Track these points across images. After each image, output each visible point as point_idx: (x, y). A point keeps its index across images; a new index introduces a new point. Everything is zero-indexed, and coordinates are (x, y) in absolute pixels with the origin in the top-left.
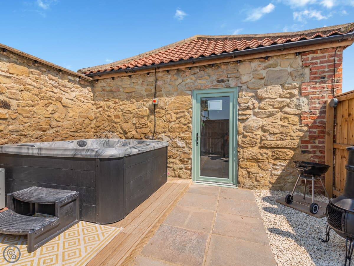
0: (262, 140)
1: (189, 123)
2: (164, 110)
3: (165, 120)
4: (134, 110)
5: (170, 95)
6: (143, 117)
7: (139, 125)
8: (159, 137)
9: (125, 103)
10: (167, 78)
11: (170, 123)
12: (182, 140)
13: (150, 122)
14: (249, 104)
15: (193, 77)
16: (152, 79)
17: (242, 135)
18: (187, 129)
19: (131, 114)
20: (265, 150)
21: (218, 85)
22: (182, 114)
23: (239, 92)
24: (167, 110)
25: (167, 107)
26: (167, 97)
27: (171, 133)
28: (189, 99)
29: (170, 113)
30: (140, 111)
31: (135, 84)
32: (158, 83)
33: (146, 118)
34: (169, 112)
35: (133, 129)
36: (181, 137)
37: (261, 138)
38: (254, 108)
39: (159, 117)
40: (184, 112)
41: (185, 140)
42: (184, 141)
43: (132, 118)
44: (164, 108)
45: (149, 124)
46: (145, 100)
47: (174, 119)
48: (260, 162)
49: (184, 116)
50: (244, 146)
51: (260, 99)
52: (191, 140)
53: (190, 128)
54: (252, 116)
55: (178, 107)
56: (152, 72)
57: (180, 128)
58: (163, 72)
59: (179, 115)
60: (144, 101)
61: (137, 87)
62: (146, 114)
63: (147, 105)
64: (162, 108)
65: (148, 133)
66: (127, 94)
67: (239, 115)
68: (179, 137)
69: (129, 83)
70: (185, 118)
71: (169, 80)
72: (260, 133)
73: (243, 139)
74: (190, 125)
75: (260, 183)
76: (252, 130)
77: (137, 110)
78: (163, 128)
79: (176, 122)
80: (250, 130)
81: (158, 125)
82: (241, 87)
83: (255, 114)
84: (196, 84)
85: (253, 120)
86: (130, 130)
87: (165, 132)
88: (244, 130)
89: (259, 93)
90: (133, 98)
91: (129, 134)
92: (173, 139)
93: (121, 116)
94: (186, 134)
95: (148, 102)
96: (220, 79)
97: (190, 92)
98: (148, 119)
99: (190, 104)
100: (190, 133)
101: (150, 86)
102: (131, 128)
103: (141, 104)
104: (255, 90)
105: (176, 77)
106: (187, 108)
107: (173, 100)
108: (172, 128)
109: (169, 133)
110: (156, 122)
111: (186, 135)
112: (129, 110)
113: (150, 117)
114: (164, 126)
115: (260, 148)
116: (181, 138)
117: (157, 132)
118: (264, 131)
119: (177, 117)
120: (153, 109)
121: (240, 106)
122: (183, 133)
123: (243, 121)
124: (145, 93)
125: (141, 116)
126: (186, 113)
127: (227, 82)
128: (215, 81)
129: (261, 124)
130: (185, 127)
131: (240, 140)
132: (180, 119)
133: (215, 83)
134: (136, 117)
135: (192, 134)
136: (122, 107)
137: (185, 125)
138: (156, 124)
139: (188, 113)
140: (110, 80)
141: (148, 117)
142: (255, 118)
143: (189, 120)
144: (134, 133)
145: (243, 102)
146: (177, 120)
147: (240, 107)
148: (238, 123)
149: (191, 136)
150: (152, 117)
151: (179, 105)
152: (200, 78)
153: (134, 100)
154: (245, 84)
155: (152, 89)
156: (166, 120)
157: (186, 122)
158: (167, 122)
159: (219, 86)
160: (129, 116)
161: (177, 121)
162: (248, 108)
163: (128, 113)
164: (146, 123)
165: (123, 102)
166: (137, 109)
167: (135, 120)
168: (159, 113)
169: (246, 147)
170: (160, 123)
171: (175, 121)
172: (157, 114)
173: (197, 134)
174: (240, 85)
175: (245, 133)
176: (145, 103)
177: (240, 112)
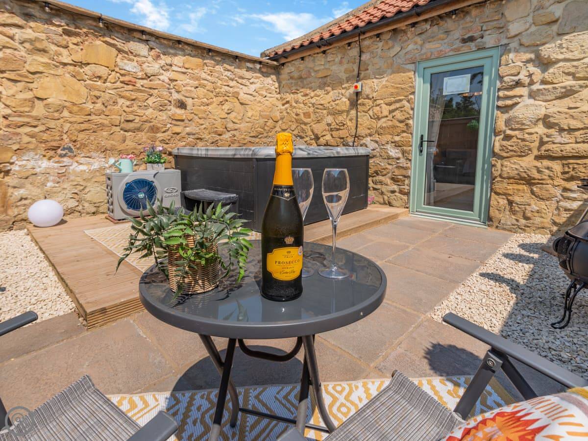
0: (542, 143)
1: (408, 119)
2: (371, 99)
3: (372, 117)
4: (329, 103)
5: (380, 73)
6: (341, 112)
7: (336, 126)
8: (362, 142)
9: (318, 94)
10: (377, 47)
11: (379, 120)
12: (396, 146)
13: (351, 120)
14: (523, 77)
15: (419, 40)
16: (354, 52)
17: (503, 135)
18: (405, 129)
19: (325, 109)
20: (546, 163)
21: (462, 46)
22: (398, 105)
23: (501, 56)
24: (375, 100)
25: (375, 95)
26: (377, 78)
27: (380, 137)
28: (410, 78)
29: (379, 105)
30: (337, 105)
31: (331, 64)
32: (364, 57)
33: (346, 114)
34: (378, 102)
35: (328, 133)
36: (395, 142)
37: (541, 139)
38: (532, 83)
39: (364, 111)
40: (401, 100)
41: (400, 146)
42: (399, 148)
43: (326, 115)
44: (371, 97)
45: (349, 123)
46: (343, 86)
47: (386, 113)
48: (535, 184)
49: (402, 108)
50: (505, 155)
51: (545, 64)
52: (411, 146)
53: (410, 127)
54: (526, 98)
55: (392, 94)
56: (355, 42)
57: (394, 127)
58: (371, 37)
59: (393, 107)
60: (343, 88)
61: (334, 68)
62: (345, 109)
63: (347, 94)
64: (368, 98)
65: (347, 137)
66: (320, 80)
67: (499, 98)
68: (392, 142)
69: (323, 63)
70: (402, 111)
71: (379, 50)
72: (540, 129)
73: (504, 143)
74: (411, 122)
75: (531, 221)
76: (523, 124)
77: (333, 103)
78: (369, 129)
79: (388, 119)
80: (517, 126)
81: (361, 124)
82: (507, 45)
83: (532, 95)
84: (424, 51)
85: (527, 105)
86: (324, 134)
87: (370, 135)
88: (506, 126)
89: (543, 53)
90: (329, 86)
91: (321, 139)
92: (383, 145)
93: (312, 115)
94: (403, 137)
95: (349, 89)
96: (466, 37)
97: (412, 67)
98: (347, 116)
99: (411, 87)
100: (410, 135)
101: (351, 64)
102: (325, 130)
103: (339, 93)
104: (534, 47)
105: (390, 42)
106: (406, 94)
107: (384, 83)
108: (381, 128)
109: (377, 136)
110: (359, 120)
111: (402, 139)
112: (322, 105)
113: (351, 113)
114: (370, 125)
115: (538, 158)
116: (394, 144)
117: (359, 136)
118: (548, 125)
119: (390, 111)
120: (356, 100)
121: (502, 81)
122: (398, 135)
123: (505, 109)
124: (344, 76)
125: (339, 111)
126: (405, 103)
127: (479, 40)
128: (458, 42)
129: (542, 112)
130: (401, 125)
131: (497, 145)
132: (394, 114)
133: (458, 44)
134: (331, 114)
135: (412, 137)
136: (313, 101)
137: (401, 122)
138: (359, 123)
139: (408, 101)
140: (299, 61)
141: (348, 112)
142: (532, 101)
143: (408, 113)
144: (328, 137)
145: (509, 73)
146: (389, 114)
147: (501, 83)
148: (497, 113)
149: (410, 140)
150: (353, 112)
151: (393, 91)
152: (430, 40)
153: (329, 89)
154: (516, 39)
155: (354, 68)
156: (374, 116)
157: (402, 118)
158: (375, 119)
159: (463, 48)
160: (322, 113)
161: (390, 117)
162: (518, 84)
163: (321, 109)
164: (345, 123)
165: (316, 92)
166: (333, 101)
167: (330, 119)
168: (364, 105)
169: (508, 157)
170: (365, 121)
171: (387, 117)
172: (360, 108)
173: (422, 136)
174: (504, 41)
175: (509, 132)
176: (343, 91)
177: (501, 94)
